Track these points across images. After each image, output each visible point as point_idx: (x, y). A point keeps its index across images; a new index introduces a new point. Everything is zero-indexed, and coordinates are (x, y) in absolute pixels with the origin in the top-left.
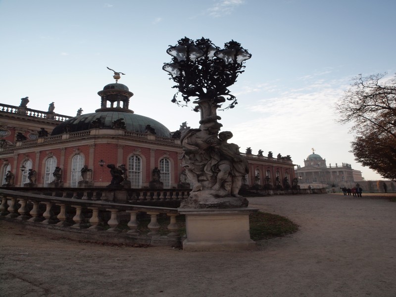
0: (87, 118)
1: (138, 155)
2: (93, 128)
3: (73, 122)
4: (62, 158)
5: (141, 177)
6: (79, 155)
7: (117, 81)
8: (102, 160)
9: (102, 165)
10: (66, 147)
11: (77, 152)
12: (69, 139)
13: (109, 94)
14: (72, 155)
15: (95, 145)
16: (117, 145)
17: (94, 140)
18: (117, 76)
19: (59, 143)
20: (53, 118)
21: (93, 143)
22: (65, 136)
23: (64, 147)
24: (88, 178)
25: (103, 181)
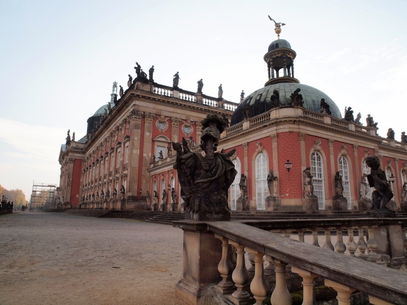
0: (261, 95)
1: (319, 151)
2: (272, 107)
3: (250, 102)
4: (246, 159)
5: (323, 190)
6: (261, 154)
7: (279, 36)
8: (288, 161)
9: (289, 169)
10: (249, 141)
11: (260, 148)
12: (250, 128)
13: (275, 57)
14: (256, 154)
15: (278, 135)
16: (299, 134)
17: (275, 128)
18: (278, 28)
19: (241, 135)
20: (223, 107)
21: (275, 132)
22: (246, 125)
23: (246, 141)
24: (275, 192)
25: (289, 197)
